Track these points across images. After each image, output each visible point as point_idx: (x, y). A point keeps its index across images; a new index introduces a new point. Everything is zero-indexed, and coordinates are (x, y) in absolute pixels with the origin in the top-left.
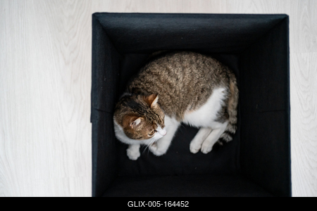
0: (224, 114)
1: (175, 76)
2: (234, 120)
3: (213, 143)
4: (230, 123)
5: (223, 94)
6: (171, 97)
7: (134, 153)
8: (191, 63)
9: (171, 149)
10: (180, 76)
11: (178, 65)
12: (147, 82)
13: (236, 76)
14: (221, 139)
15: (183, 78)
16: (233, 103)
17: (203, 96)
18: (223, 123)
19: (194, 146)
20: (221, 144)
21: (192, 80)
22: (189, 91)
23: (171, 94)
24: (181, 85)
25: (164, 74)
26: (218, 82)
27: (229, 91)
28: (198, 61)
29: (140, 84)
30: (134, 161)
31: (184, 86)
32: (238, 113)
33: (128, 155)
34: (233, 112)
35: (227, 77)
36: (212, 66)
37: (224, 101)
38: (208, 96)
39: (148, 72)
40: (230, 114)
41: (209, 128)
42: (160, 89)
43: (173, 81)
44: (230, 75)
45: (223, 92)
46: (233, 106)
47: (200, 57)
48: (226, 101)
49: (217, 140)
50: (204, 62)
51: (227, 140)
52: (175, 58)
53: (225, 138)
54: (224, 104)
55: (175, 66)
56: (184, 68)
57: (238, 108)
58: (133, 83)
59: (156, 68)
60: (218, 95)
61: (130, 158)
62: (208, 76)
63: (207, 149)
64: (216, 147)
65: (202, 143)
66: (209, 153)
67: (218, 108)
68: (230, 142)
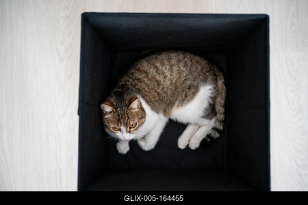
0: (211, 111)
1: (163, 73)
2: (221, 117)
3: (201, 139)
4: (217, 120)
5: (211, 92)
6: (158, 94)
8: (179, 61)
9: (159, 144)
10: (168, 73)
11: (166, 62)
12: (135, 79)
13: (224, 74)
14: (208, 136)
15: (171, 75)
16: (221, 101)
17: (190, 93)
18: (210, 120)
19: (182, 143)
20: (209, 140)
21: (180, 77)
22: (176, 88)
23: (158, 91)
24: (169, 83)
25: (152, 71)
26: (205, 80)
27: (216, 88)
28: (186, 60)
29: (128, 81)
30: (124, 155)
31: (171, 83)
32: (225, 110)
33: (118, 148)
34: (220, 108)
35: (215, 75)
36: (200, 65)
37: (211, 98)
38: (195, 93)
39: (137, 70)
40: (217, 111)
41: (196, 124)
42: (148, 86)
43: (161, 78)
44: (217, 74)
45: (210, 89)
46: (220, 103)
47: (188, 55)
48: (214, 98)
49: (204, 136)
50: (191, 61)
51: (215, 137)
52: (164, 56)
53: (212, 134)
54: (211, 101)
55: (163, 64)
56: (171, 66)
57: (225, 106)
58: (123, 80)
59: (145, 65)
60: (205, 93)
61: (120, 152)
62: (195, 74)
63: (195, 145)
64: (203, 143)
65: (190, 139)
66: (197, 149)
67: (205, 105)
68: (218, 138)
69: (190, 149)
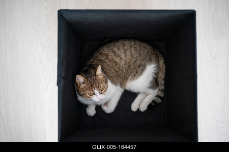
0: (155, 83)
1: (119, 56)
2: (162, 87)
3: (148, 104)
4: (160, 89)
5: (154, 69)
6: (116, 71)
7: (91, 111)
8: (131, 47)
9: (117, 108)
10: (123, 56)
11: (121, 48)
12: (99, 60)
13: (164, 56)
14: (153, 101)
15: (125, 57)
16: (162, 75)
17: (139, 70)
18: (154, 89)
20: (154, 104)
21: (132, 59)
22: (129, 67)
23: (116, 69)
24: (124, 63)
25: (111, 54)
26: (150, 61)
27: (158, 67)
28: (136, 46)
29: (94, 62)
30: (91, 117)
32: (165, 82)
33: (87, 112)
34: (161, 81)
35: (157, 56)
36: (146, 49)
37: (155, 74)
38: (143, 70)
39: (100, 54)
40: (159, 83)
41: (144, 93)
42: (108, 65)
43: (118, 60)
44: (159, 56)
45: (154, 67)
46: (161, 77)
47: (137, 42)
48: (157, 74)
49: (150, 102)
50: (140, 46)
51: (158, 102)
52: (120, 43)
53: (156, 100)
54: (155, 76)
55: (119, 49)
56: (125, 50)
57: (165, 79)
58: (90, 61)
59: (106, 50)
60: (150, 70)
61: (89, 114)
62: (143, 56)
63: (143, 108)
64: (150, 107)
65: (140, 104)
66: (145, 111)
67: (151, 78)
68: (160, 103)
69: (140, 111)
